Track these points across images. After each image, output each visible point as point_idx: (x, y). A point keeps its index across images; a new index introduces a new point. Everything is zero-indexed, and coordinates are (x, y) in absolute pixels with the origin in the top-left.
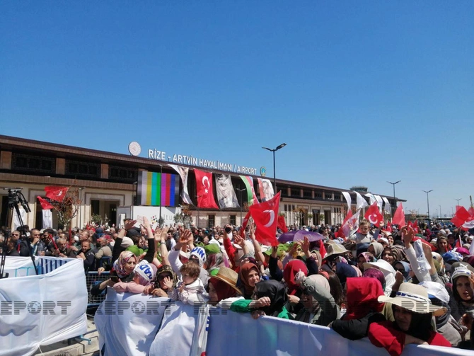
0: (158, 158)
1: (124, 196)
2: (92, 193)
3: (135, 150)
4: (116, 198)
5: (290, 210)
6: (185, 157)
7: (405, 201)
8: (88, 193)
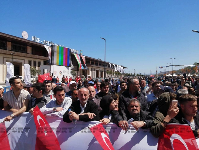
0: (37, 41)
1: (24, 60)
2: (7, 58)
3: (25, 36)
4: (20, 61)
5: (94, 71)
6: (49, 42)
7: (127, 68)
8: (5, 57)
